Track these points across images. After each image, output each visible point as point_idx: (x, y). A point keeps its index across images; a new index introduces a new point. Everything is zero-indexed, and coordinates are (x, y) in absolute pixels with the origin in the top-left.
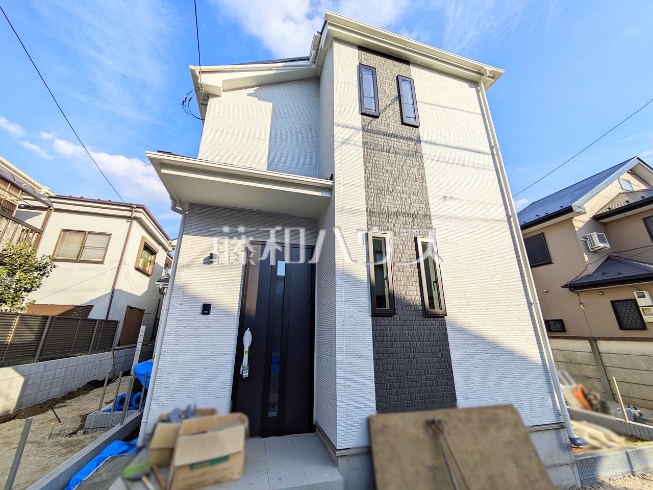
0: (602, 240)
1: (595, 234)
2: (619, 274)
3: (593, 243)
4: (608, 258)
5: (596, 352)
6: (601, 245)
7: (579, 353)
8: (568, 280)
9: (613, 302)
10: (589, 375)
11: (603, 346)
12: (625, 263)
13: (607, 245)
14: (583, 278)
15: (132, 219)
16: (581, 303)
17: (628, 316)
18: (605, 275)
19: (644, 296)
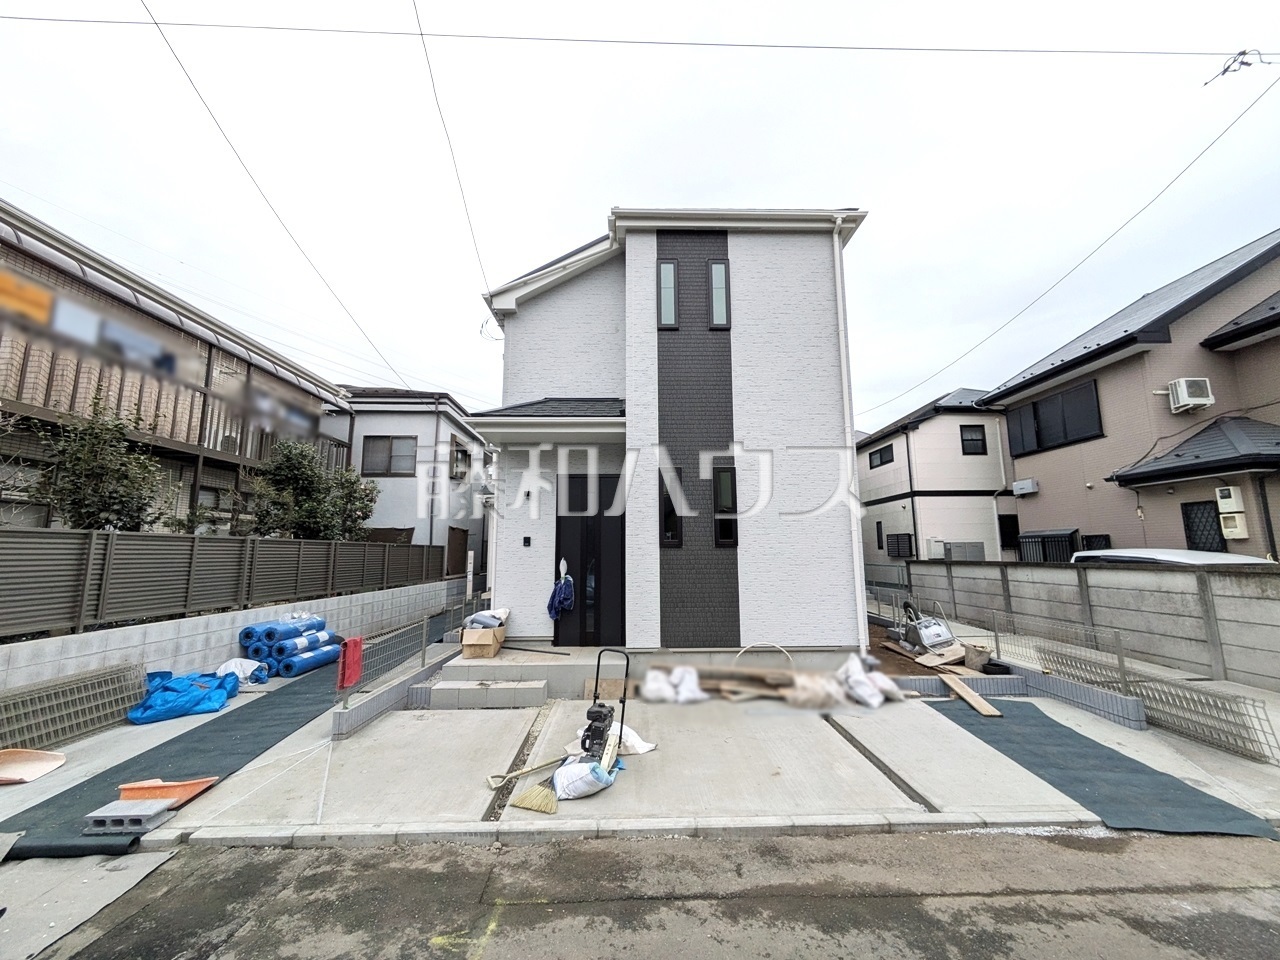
0: (1196, 393)
1: (1186, 378)
2: (1198, 457)
3: (1178, 399)
4: (1216, 422)
9: (1184, 506)
13: (1211, 400)
14: (1148, 463)
15: (438, 414)
16: (1139, 507)
17: (1202, 529)
18: (1178, 459)
19: (1229, 496)
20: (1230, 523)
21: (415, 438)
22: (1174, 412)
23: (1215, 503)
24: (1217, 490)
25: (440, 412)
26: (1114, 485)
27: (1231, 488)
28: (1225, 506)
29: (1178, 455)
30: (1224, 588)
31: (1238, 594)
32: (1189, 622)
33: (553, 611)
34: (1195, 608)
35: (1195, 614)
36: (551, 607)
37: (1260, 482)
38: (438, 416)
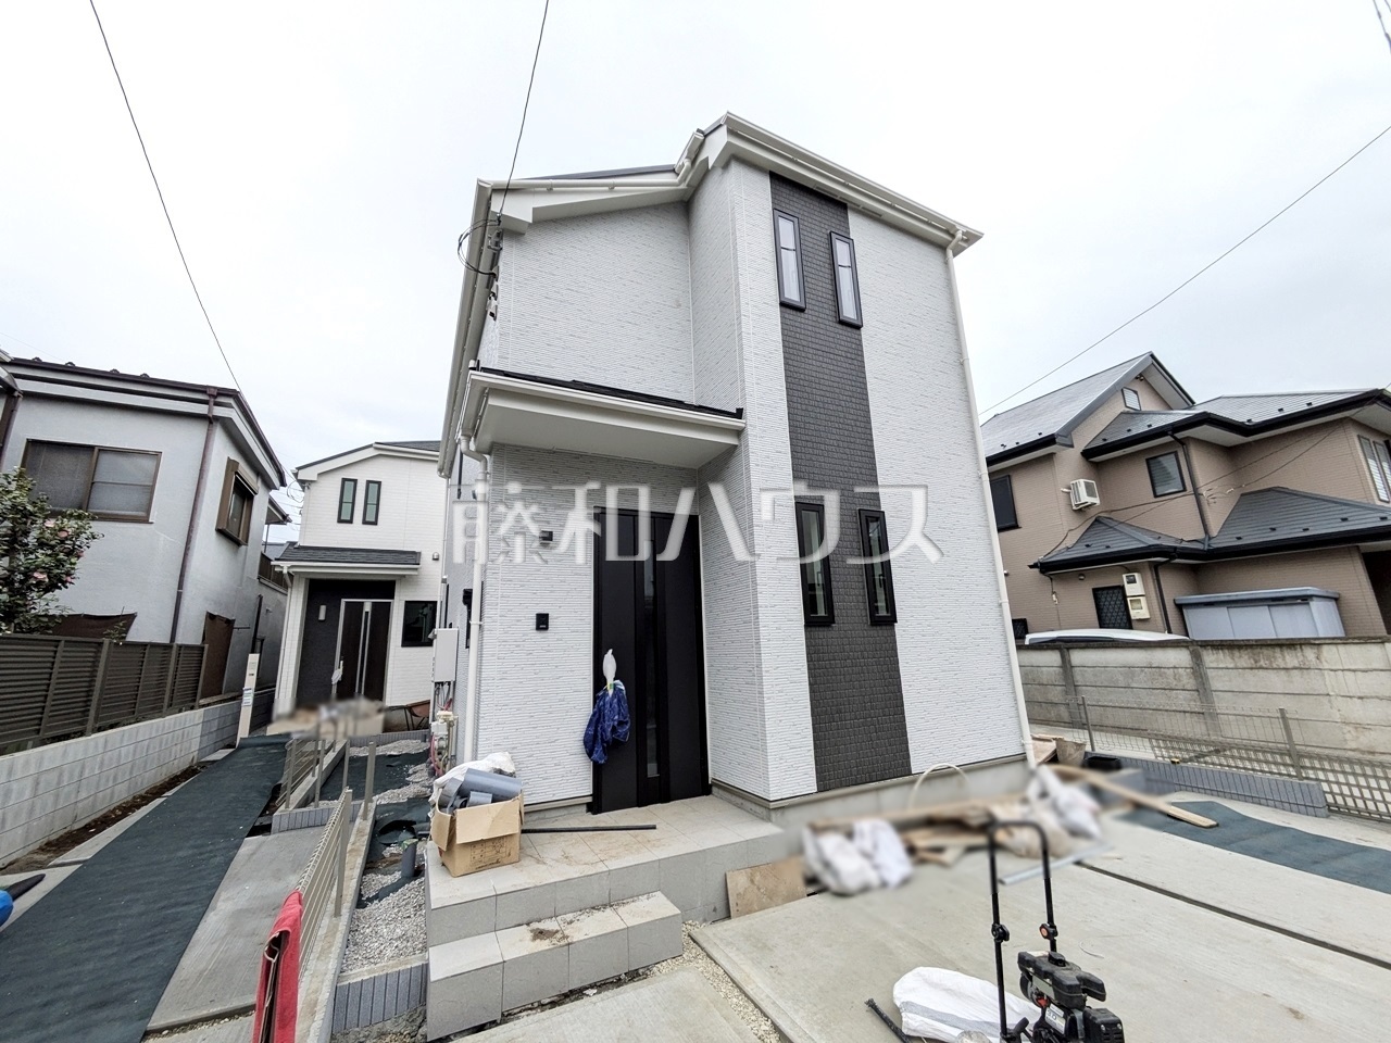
0: (1090, 493)
1: (1082, 481)
2: (1108, 547)
3: (1078, 497)
4: (1096, 520)
5: (1066, 666)
6: (1090, 500)
7: (1044, 669)
8: (1040, 557)
9: (1095, 591)
10: (1056, 700)
11: (1077, 657)
12: (1115, 530)
13: (1097, 501)
14: (1060, 553)
15: (210, 420)
16: (1054, 593)
17: (1111, 608)
18: (1089, 549)
19: (1134, 582)
20: (1136, 605)
21: (157, 455)
22: (1074, 508)
23: (1122, 588)
24: (1124, 576)
25: (217, 419)
26: (1036, 570)
27: (1136, 574)
28: (1131, 590)
29: (1088, 546)
30: (1217, 661)
31: (1232, 666)
32: (1182, 694)
33: (599, 749)
34: (1189, 682)
35: (1188, 687)
36: (590, 744)
37: (1156, 567)
38: (211, 423)
